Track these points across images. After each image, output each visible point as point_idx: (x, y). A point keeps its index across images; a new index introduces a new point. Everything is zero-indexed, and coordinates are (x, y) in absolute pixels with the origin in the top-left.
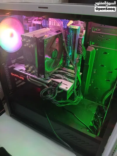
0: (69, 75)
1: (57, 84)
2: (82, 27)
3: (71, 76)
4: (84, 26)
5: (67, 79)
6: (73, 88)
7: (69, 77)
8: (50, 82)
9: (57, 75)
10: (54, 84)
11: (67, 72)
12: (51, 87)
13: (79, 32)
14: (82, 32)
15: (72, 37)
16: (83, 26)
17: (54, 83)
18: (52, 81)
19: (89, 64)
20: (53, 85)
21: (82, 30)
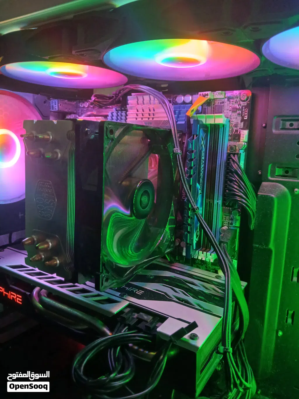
0: (199, 286)
1: (149, 318)
2: (234, 121)
3: (206, 291)
4: (243, 117)
5: (191, 299)
6: (223, 340)
7: (196, 294)
8: (121, 312)
9: (151, 287)
10: (140, 320)
11: (191, 276)
12: (124, 332)
13: (227, 138)
14: (236, 137)
15: (203, 154)
16: (240, 118)
17: (136, 315)
18: (129, 306)
19: (272, 246)
20: (132, 323)
21: (237, 131)
